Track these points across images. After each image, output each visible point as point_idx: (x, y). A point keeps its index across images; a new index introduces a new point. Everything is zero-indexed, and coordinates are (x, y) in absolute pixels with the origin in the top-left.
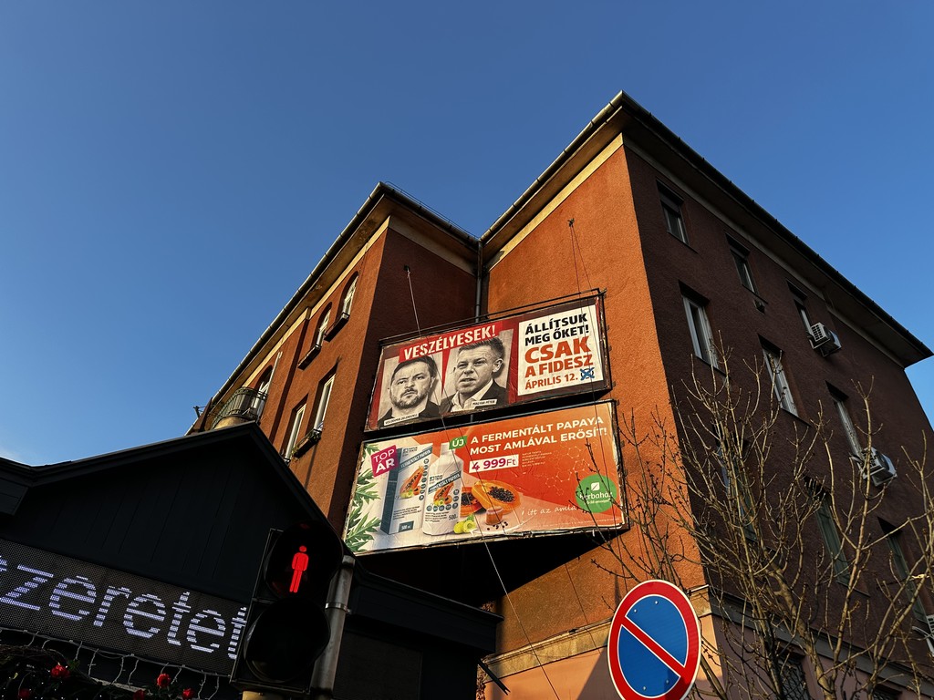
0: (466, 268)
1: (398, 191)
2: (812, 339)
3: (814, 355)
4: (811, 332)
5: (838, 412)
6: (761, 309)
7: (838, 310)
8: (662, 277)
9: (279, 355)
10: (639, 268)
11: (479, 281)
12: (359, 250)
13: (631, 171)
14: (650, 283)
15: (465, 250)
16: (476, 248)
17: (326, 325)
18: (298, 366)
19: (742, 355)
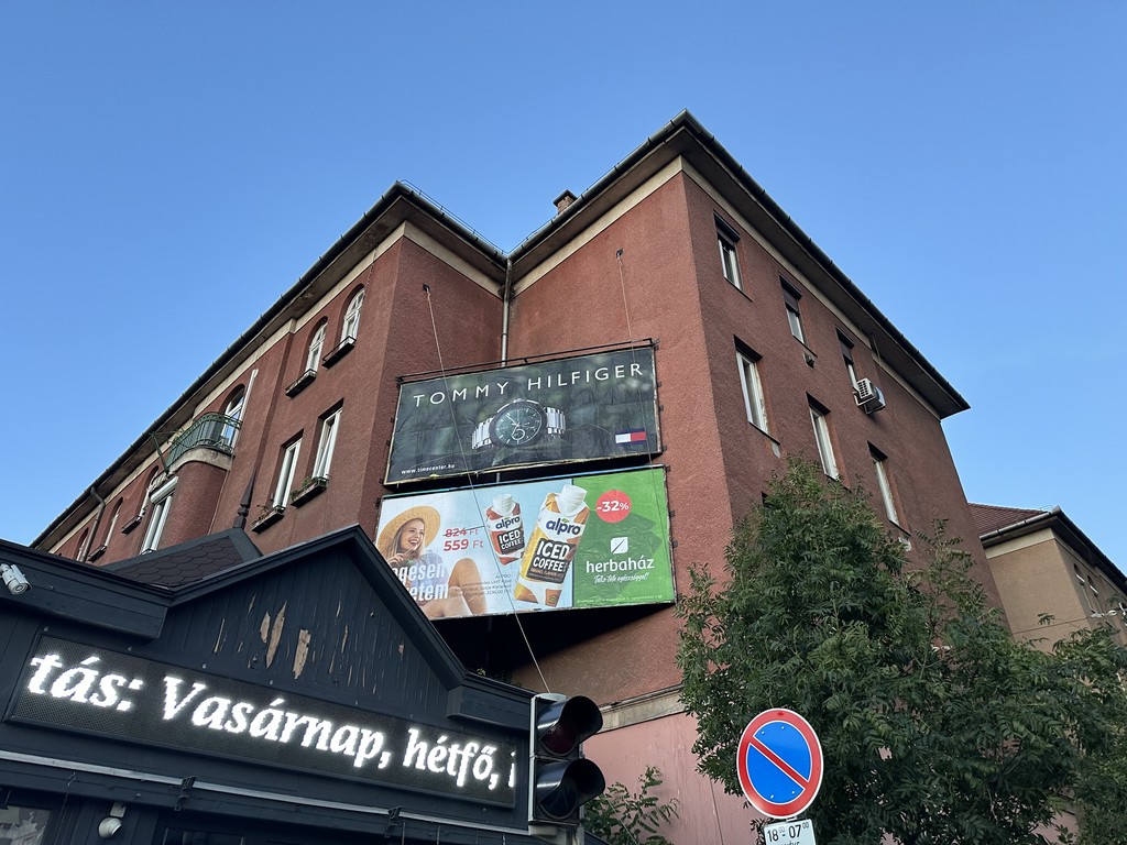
0: (493, 289)
1: (417, 193)
2: (858, 395)
3: (858, 412)
4: (857, 388)
5: (876, 474)
6: (810, 363)
8: (718, 333)
9: (255, 373)
10: (697, 320)
11: (506, 305)
12: (364, 257)
13: (690, 203)
14: (708, 340)
15: (492, 267)
16: (505, 266)
17: (318, 343)
18: (284, 392)
19: (791, 418)
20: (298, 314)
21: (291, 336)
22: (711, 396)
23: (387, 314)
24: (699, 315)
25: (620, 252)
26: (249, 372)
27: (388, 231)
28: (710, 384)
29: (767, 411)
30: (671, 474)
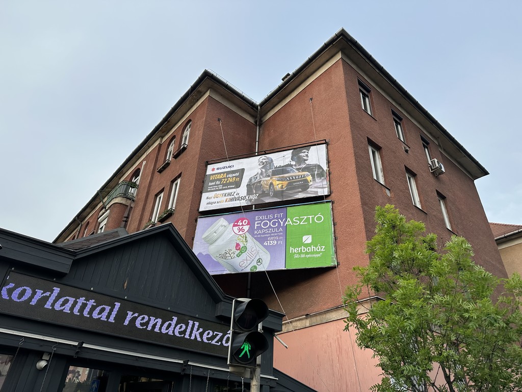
0: (251, 120)
1: (215, 74)
2: (431, 167)
3: (431, 175)
4: (430, 163)
5: (440, 205)
6: (407, 151)
7: (444, 150)
8: (359, 136)
9: (144, 163)
10: (348, 130)
11: (258, 127)
12: (192, 107)
13: (345, 74)
14: (353, 138)
15: (251, 110)
16: (257, 109)
17: (172, 148)
18: (157, 170)
19: (396, 177)
20: (163, 134)
21: (160, 145)
22: (354, 166)
23: (201, 132)
24: (349, 127)
25: (311, 99)
26: (142, 162)
27: (202, 94)
28: (354, 160)
29: (384, 174)
30: (334, 205)
